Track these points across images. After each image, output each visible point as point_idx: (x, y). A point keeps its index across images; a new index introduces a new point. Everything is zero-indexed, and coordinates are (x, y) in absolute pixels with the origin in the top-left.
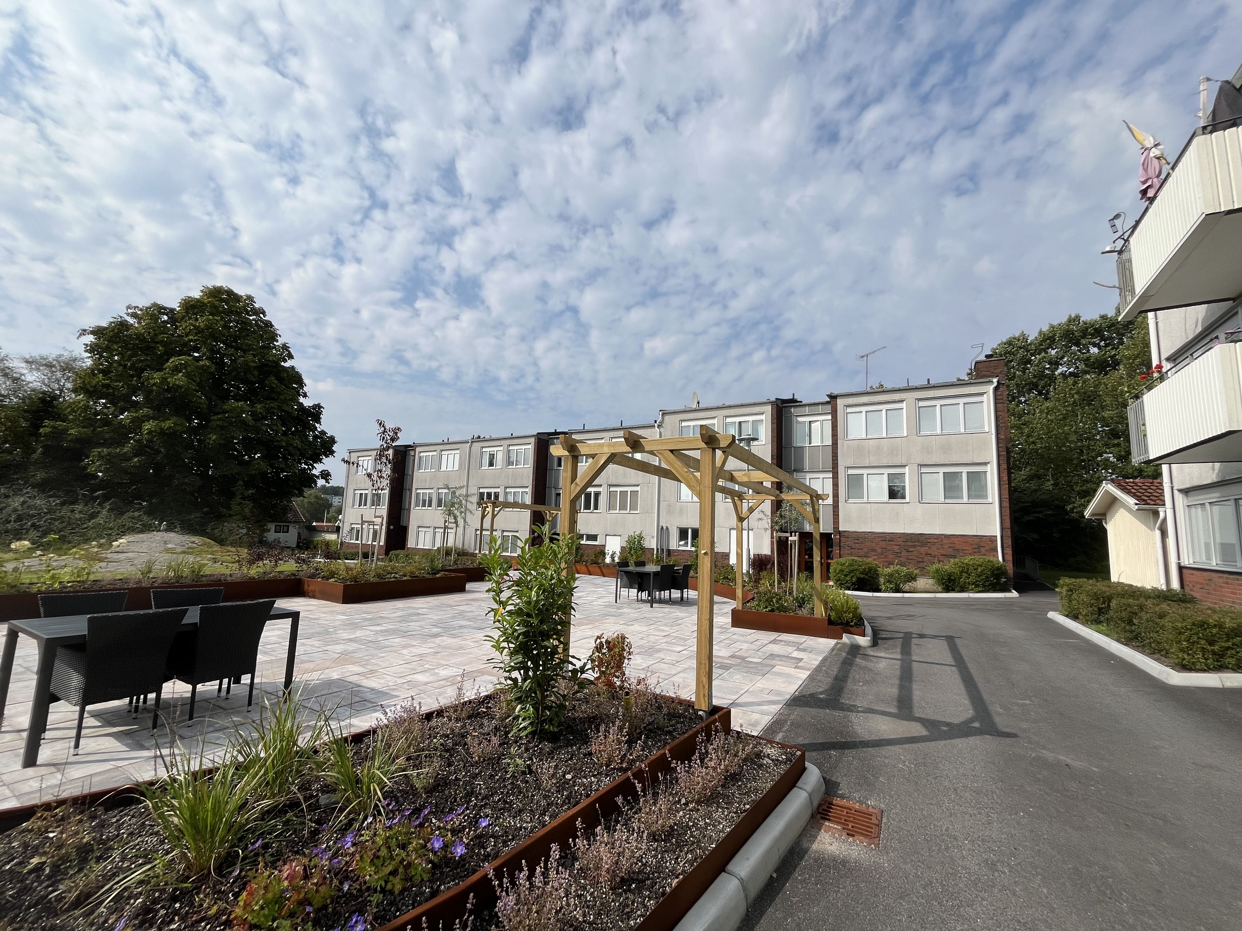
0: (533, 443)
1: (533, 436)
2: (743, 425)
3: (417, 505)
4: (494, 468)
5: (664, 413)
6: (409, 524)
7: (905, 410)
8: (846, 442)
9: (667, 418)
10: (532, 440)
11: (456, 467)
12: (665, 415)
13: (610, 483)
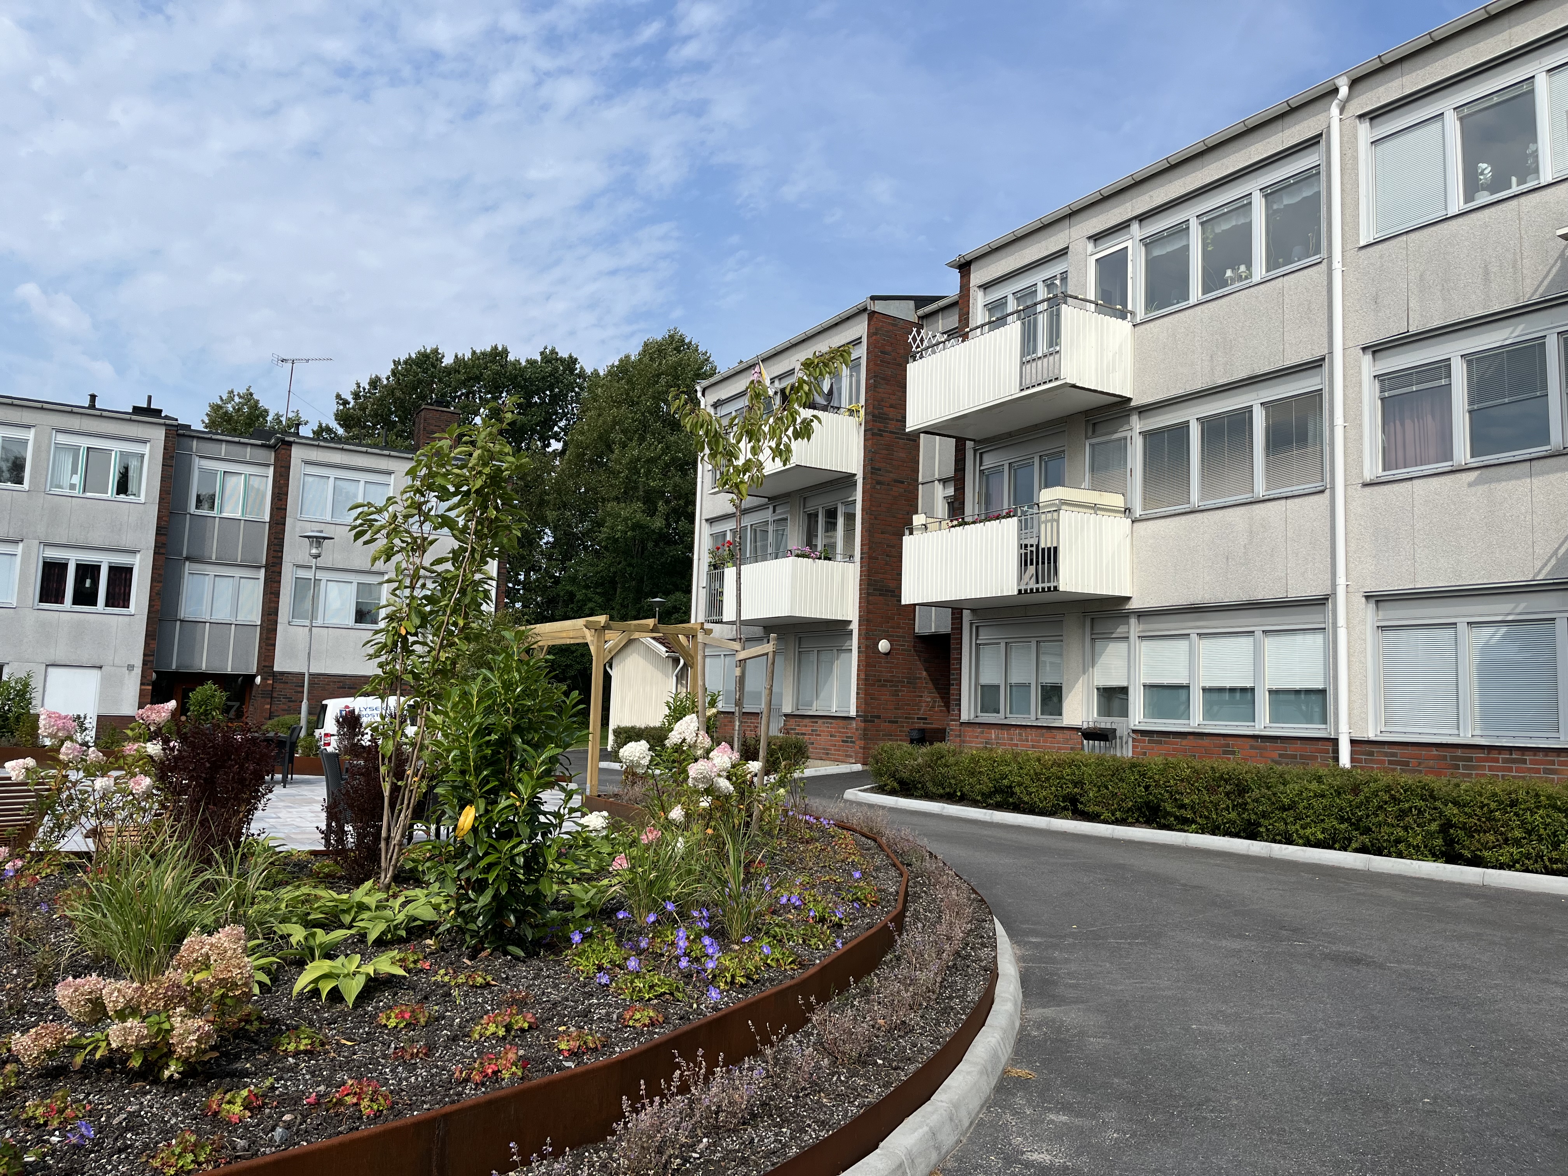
2: (96, 456)
7: (392, 487)
8: (299, 524)
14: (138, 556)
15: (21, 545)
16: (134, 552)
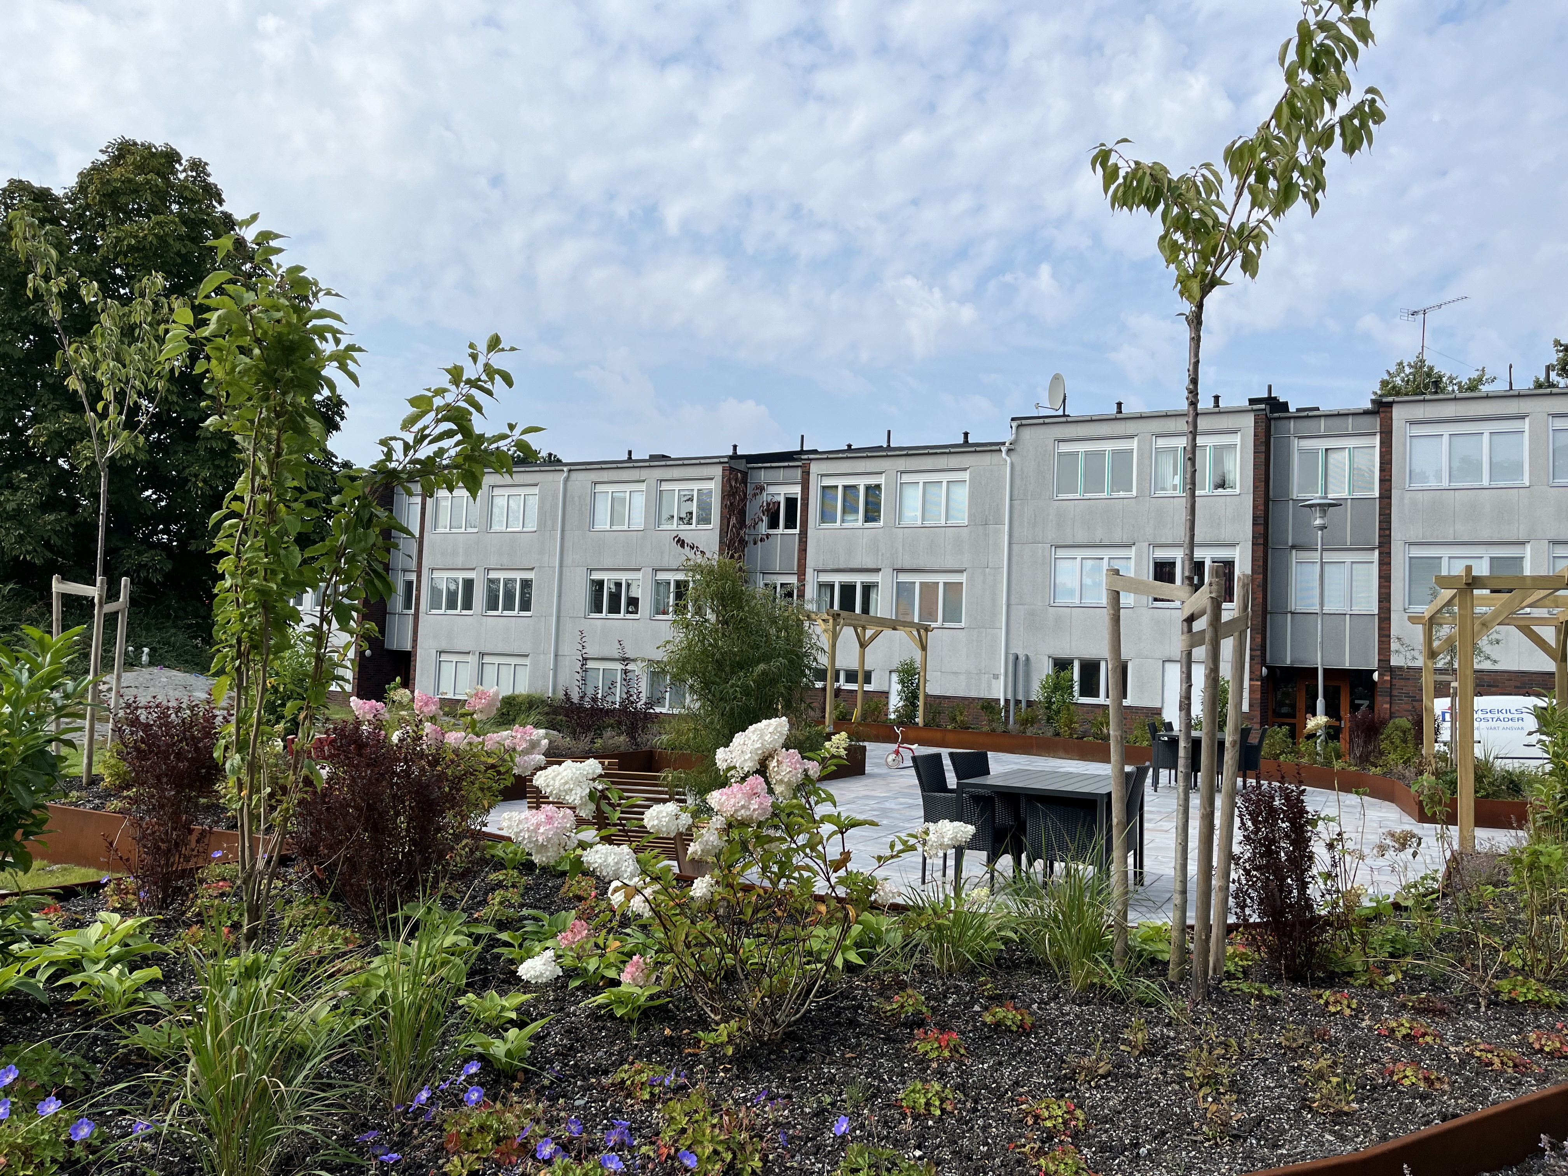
0: (718, 478)
1: (719, 462)
3: (435, 604)
4: (625, 528)
5: (1022, 424)
6: (414, 647)
7: (1526, 435)
8: (1408, 495)
9: (1026, 434)
10: (718, 471)
11: (532, 526)
12: (1021, 428)
13: (899, 567)
14: (1238, 548)
15: (1134, 548)
16: (1234, 545)
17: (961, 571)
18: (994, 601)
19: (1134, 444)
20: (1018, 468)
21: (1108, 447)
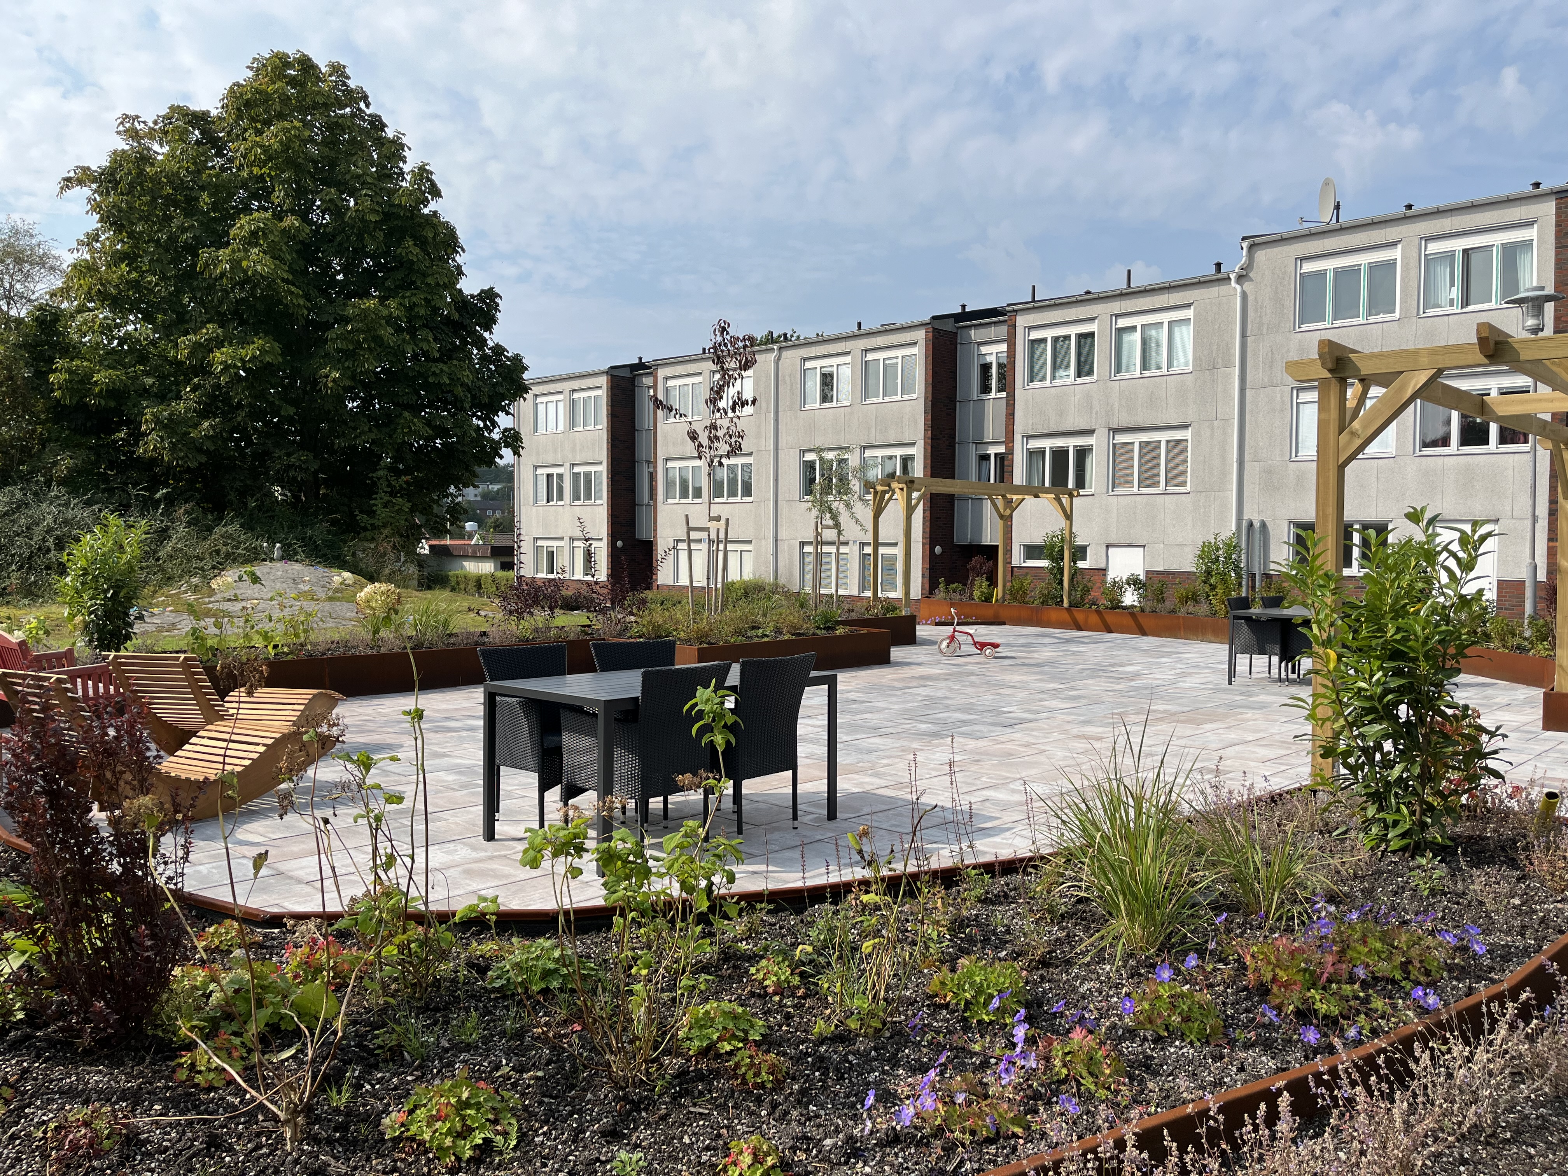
0: (922, 343)
1: (923, 325)
2: (1474, 257)
3: (669, 495)
4: (834, 404)
5: (1255, 243)
6: (655, 536)
9: (1261, 255)
10: (920, 335)
12: (1255, 248)
13: (1115, 426)
17: (1186, 427)
18: (1224, 458)
19: (1396, 253)
20: (1251, 298)
21: (1363, 259)
